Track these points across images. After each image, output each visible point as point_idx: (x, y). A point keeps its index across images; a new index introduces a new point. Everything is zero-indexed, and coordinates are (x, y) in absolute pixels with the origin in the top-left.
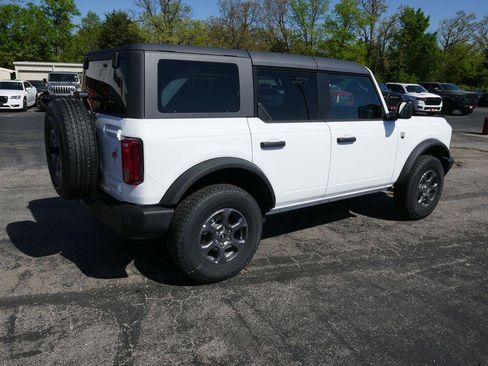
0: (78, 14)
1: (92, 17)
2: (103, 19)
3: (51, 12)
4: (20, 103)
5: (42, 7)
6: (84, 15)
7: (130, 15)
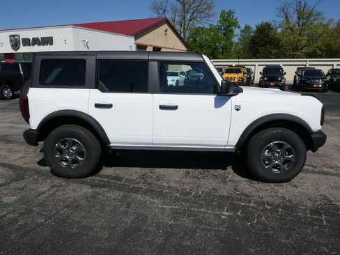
0: (239, 28)
1: (247, 28)
2: (254, 28)
3: (222, 28)
4: (174, 84)
5: (218, 25)
6: (243, 28)
7: (273, 24)
